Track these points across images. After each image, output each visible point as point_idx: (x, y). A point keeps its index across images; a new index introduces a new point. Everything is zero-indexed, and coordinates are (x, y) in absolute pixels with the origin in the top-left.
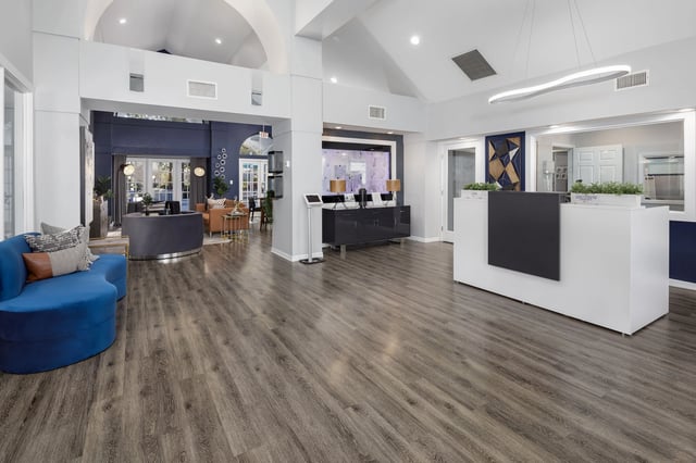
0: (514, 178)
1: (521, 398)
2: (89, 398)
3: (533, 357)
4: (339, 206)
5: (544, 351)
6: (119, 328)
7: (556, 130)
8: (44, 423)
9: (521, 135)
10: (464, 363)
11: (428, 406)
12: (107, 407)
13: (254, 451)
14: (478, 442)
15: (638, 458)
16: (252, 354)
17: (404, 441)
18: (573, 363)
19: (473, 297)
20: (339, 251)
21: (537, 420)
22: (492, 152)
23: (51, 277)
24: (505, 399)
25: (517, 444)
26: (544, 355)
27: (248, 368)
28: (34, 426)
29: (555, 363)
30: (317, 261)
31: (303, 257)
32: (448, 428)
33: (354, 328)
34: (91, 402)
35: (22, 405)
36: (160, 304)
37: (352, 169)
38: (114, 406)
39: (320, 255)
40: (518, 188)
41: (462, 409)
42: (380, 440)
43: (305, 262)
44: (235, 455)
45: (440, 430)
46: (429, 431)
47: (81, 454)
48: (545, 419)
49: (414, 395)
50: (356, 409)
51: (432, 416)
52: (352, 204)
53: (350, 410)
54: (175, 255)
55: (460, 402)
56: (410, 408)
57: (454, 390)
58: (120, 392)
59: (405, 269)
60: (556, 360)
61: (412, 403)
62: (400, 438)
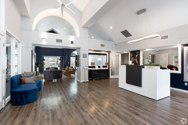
0: (137, 62)
1: (124, 112)
2: (31, 108)
3: (131, 104)
4: (93, 69)
5: (134, 103)
6: (39, 95)
7: (147, 50)
8: (22, 112)
9: (139, 51)
10: (114, 104)
11: (102, 112)
12: (35, 109)
13: (63, 118)
14: (110, 119)
15: (145, 124)
16: (66, 101)
17: (94, 118)
18: (139, 105)
19: (122, 91)
20: (93, 80)
21: (125, 116)
22: (132, 55)
23: (25, 83)
24: (120, 112)
25: (119, 120)
26: (133, 104)
27: (65, 104)
28: (20, 112)
29: (135, 105)
30: (87, 82)
31: (84, 81)
32: (105, 116)
33: (91, 97)
34: (32, 109)
35: (18, 109)
36: (48, 91)
37: (99, 60)
38: (36, 109)
39: (88, 81)
40: (138, 65)
41: (109, 113)
42: (89, 118)
43: (84, 82)
44: (59, 118)
45: (103, 117)
46: (100, 116)
47: (29, 117)
48: (127, 116)
49: (100, 110)
50: (86, 112)
51: (102, 114)
52: (97, 68)
53: (85, 112)
54: (56, 80)
55: (110, 112)
56: (98, 112)
57: (109, 110)
58: (38, 107)
59: (108, 84)
60: (136, 105)
61: (99, 111)
62: (94, 117)
